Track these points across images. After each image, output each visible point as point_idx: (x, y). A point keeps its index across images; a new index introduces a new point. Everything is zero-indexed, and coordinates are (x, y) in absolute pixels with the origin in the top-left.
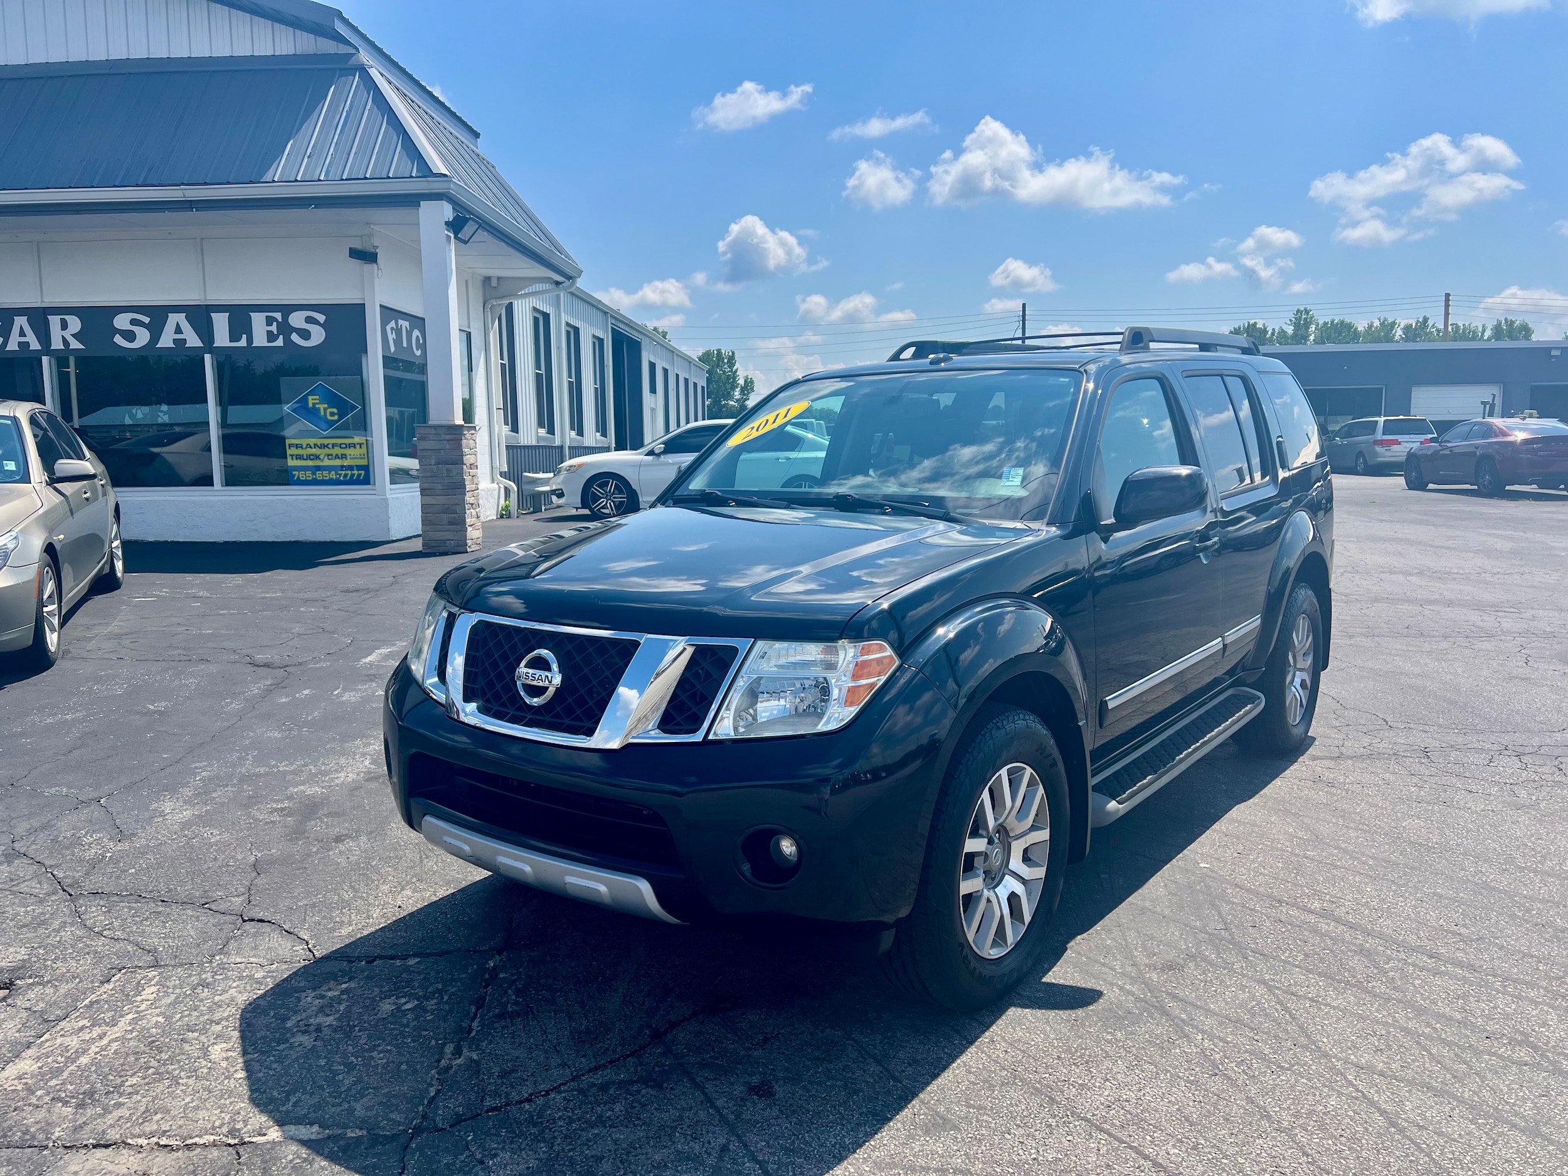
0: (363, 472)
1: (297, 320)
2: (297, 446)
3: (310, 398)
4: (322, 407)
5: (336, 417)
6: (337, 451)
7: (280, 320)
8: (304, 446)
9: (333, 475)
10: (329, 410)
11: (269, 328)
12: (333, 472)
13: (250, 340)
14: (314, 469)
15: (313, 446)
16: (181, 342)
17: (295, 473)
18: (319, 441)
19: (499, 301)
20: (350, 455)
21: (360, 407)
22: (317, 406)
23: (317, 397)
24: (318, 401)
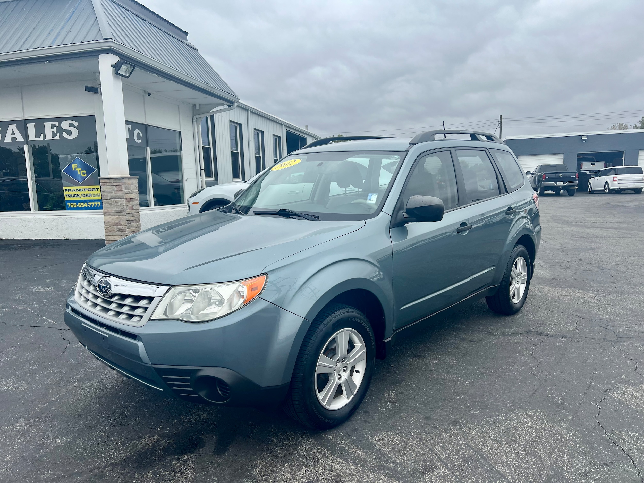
0: (99, 203)
1: (65, 125)
2: (69, 190)
3: (73, 165)
4: (79, 170)
5: (85, 175)
6: (87, 192)
7: (57, 126)
8: (72, 190)
9: (86, 205)
10: (82, 171)
11: (53, 130)
12: (86, 203)
13: (44, 137)
14: (77, 202)
15: (76, 190)
16: (14, 139)
17: (68, 204)
18: (78, 188)
19: (200, 116)
20: (93, 194)
21: (96, 170)
22: (76, 169)
23: (76, 165)
24: (77, 167)
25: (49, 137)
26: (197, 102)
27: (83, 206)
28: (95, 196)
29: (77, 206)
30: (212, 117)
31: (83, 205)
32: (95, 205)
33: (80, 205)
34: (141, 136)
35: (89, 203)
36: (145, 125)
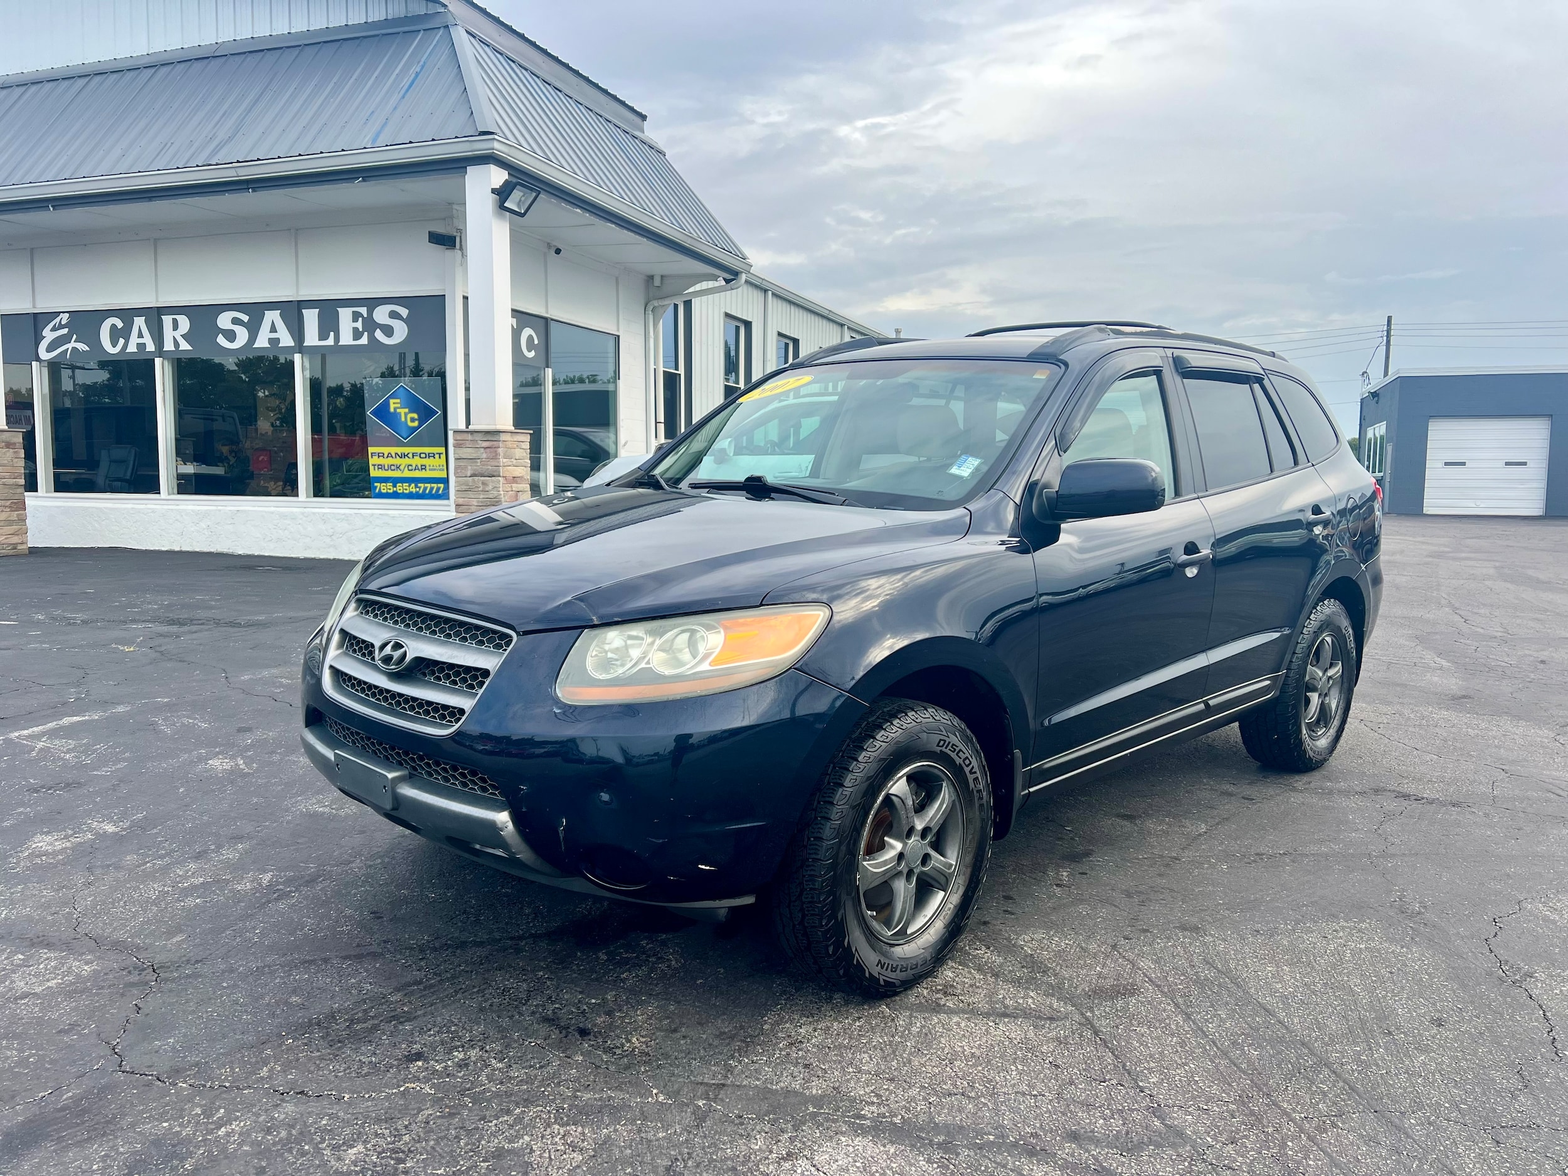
1: (381, 315)
2: (380, 455)
3: (392, 401)
4: (403, 411)
5: (416, 424)
6: (417, 461)
7: (365, 316)
8: (386, 456)
9: (413, 488)
10: (410, 415)
11: (355, 325)
12: (413, 485)
13: (337, 338)
14: (395, 481)
15: (394, 456)
16: (274, 342)
17: (376, 484)
18: (400, 450)
19: (662, 303)
20: (430, 466)
21: (440, 412)
22: (398, 410)
23: (398, 401)
24: (399, 405)
25: (346, 339)
26: (657, 270)
27: (406, 490)
28: (434, 470)
29: (395, 489)
30: (688, 304)
31: (407, 488)
32: (432, 489)
33: (400, 488)
34: (536, 342)
35: (419, 485)
36: (546, 319)
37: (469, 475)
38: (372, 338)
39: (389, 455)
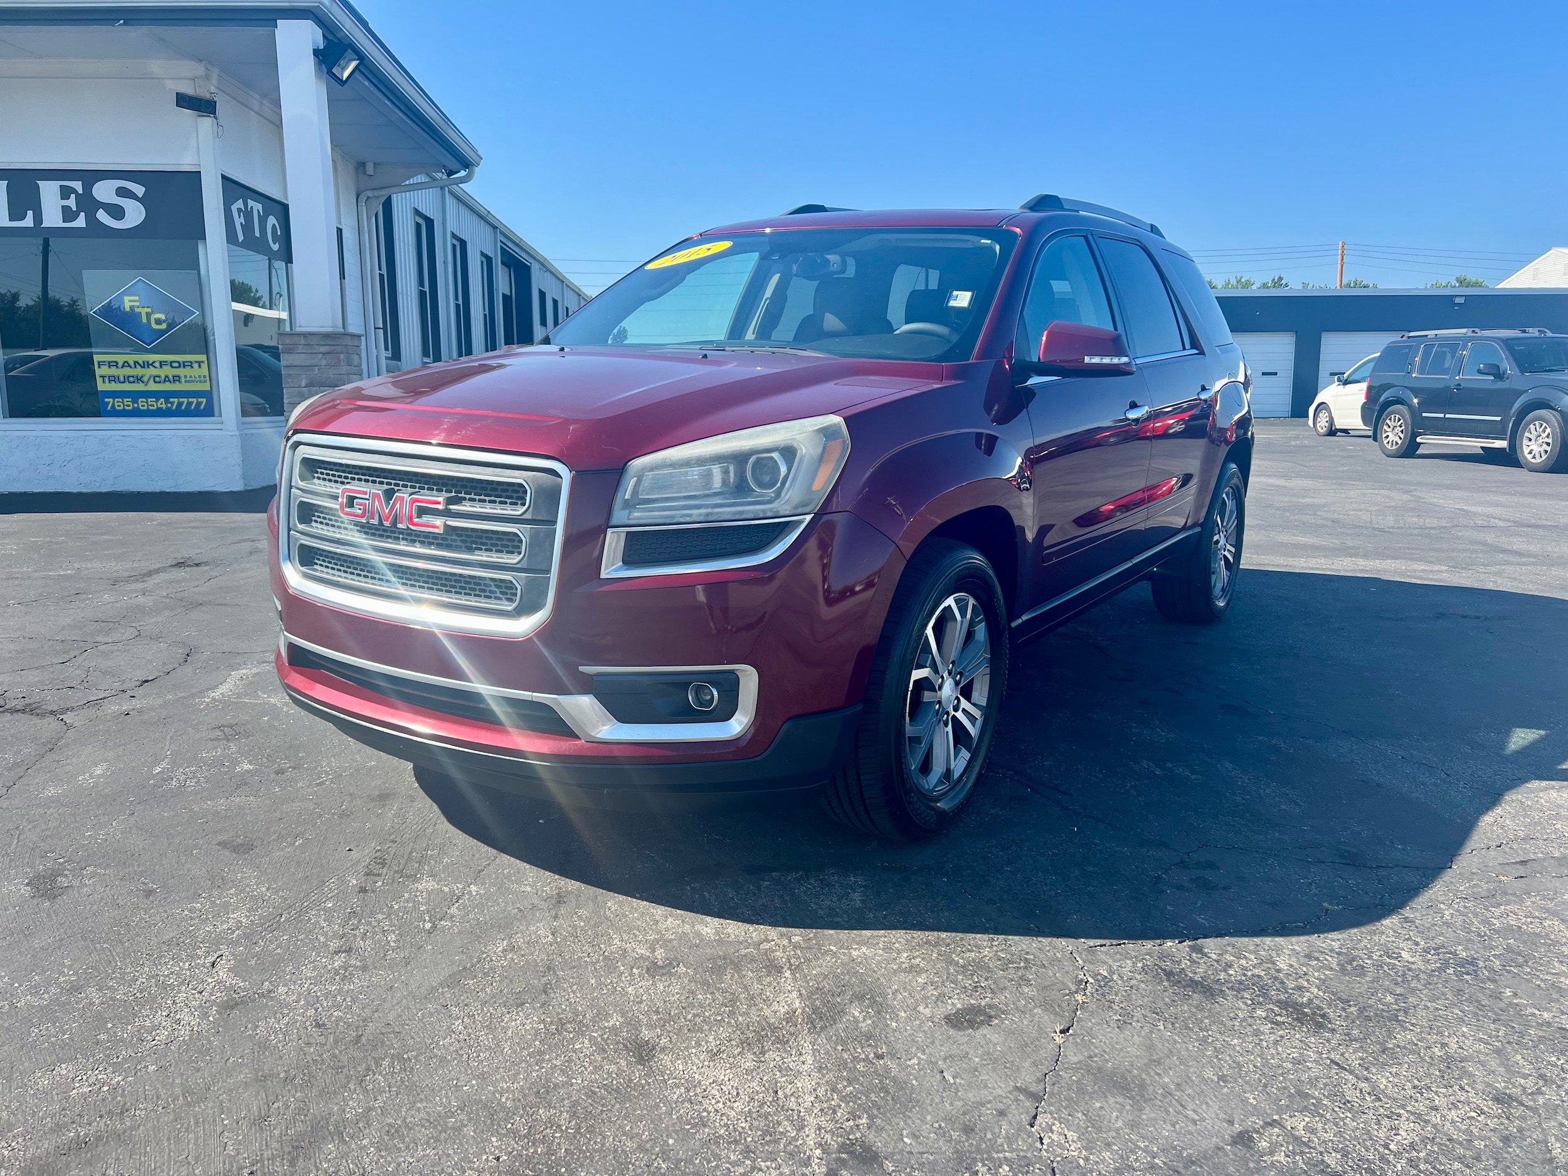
0: (204, 400)
1: (104, 191)
2: (110, 364)
3: (126, 299)
4: (143, 311)
5: (164, 326)
6: (167, 371)
7: (80, 192)
8: (120, 365)
9: (162, 404)
10: (154, 316)
11: (66, 203)
12: (163, 400)
13: (38, 218)
14: (135, 396)
15: (132, 364)
17: (106, 400)
18: (141, 358)
19: (377, 193)
20: (186, 377)
21: (198, 313)
22: (137, 310)
23: (137, 298)
24: (139, 304)
25: (52, 219)
27: (153, 406)
28: (192, 381)
29: (136, 405)
31: (155, 403)
32: (189, 404)
33: (142, 404)
34: (279, 232)
35: (171, 400)
36: (283, 203)
37: (303, 385)
38: (91, 219)
39: (126, 364)
